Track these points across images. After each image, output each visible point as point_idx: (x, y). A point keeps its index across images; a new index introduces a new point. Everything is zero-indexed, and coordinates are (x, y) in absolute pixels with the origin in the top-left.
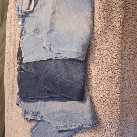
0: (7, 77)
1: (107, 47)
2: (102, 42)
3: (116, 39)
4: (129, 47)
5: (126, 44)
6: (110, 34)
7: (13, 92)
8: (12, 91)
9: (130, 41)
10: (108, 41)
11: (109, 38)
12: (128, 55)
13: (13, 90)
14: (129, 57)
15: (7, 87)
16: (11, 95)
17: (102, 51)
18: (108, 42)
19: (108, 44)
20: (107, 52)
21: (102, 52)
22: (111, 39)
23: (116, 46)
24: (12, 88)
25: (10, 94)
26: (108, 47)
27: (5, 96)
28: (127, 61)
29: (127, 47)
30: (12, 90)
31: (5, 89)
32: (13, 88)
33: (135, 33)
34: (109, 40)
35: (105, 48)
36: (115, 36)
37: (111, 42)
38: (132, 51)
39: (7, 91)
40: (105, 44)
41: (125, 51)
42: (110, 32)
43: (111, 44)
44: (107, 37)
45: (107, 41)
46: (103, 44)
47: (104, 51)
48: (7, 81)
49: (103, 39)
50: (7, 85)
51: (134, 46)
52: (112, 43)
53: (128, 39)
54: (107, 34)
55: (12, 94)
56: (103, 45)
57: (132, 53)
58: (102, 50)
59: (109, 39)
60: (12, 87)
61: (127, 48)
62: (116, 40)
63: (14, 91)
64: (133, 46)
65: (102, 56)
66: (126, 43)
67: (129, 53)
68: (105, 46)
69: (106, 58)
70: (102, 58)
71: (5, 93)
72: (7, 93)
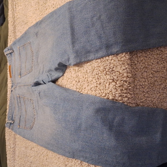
0: (9, 131)
2: (105, 72)
3: (123, 66)
4: (141, 76)
5: (136, 72)
6: (115, 61)
7: (14, 150)
13: (14, 147)
18: (113, 72)
19: (114, 74)
20: (114, 85)
22: (117, 67)
23: (125, 76)
24: (14, 144)
29: (138, 76)
32: (15, 145)
34: (114, 69)
35: (111, 81)
37: (118, 70)
38: (147, 81)
39: (9, 149)
40: (110, 74)
41: (135, 81)
42: (114, 58)
43: (118, 73)
44: (111, 66)
45: (112, 71)
46: (107, 74)
47: (111, 85)
48: (9, 135)
49: (106, 68)
51: (150, 74)
53: (138, 65)
54: (109, 61)
55: (14, 153)
57: (146, 83)
59: (114, 67)
61: (139, 78)
62: (124, 68)
65: (108, 92)
66: (136, 70)
67: (141, 84)
68: (111, 76)
69: (113, 93)
71: (7, 152)
72: (8, 151)
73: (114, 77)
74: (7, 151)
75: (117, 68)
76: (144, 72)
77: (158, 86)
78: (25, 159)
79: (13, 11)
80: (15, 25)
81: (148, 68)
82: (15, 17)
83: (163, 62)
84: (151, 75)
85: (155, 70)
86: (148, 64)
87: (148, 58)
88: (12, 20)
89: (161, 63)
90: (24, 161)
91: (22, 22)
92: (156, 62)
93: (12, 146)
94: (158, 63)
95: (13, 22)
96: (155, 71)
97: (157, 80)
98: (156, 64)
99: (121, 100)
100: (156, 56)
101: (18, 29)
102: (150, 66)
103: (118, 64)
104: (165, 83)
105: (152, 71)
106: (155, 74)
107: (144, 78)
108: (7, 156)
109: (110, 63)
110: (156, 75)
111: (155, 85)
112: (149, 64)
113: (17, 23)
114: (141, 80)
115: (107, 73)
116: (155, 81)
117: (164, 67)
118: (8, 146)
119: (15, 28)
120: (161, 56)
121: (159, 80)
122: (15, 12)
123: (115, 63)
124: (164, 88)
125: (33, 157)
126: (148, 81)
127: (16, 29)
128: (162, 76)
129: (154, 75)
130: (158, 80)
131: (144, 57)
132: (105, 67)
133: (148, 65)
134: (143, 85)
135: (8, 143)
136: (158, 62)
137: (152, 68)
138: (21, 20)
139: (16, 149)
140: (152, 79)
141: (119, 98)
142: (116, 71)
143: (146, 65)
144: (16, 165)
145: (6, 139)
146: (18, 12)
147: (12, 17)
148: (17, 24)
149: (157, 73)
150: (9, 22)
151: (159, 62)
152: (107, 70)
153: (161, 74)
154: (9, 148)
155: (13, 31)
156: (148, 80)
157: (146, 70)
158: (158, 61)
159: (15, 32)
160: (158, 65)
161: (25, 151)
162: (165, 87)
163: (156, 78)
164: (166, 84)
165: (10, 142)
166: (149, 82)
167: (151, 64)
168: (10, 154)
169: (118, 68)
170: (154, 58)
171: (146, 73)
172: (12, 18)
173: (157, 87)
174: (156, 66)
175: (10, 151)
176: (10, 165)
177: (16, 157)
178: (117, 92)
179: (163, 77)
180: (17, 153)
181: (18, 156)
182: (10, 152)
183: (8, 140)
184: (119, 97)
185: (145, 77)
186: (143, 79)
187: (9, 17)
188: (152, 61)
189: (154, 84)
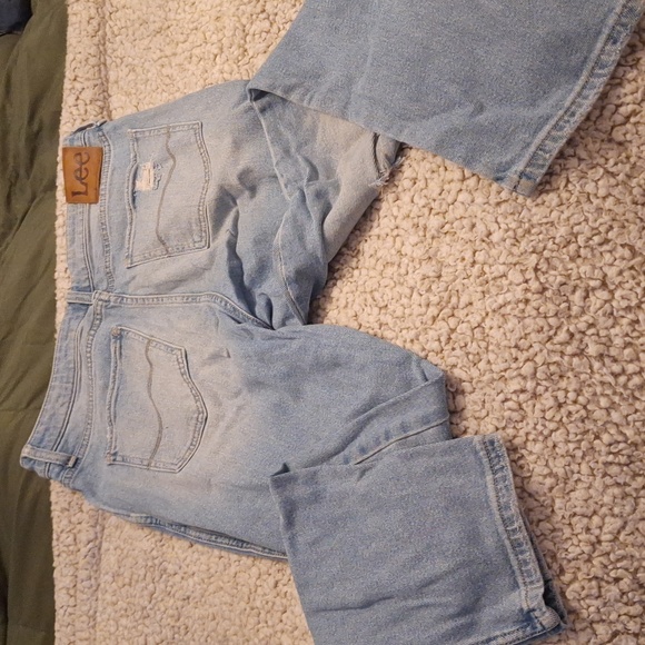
1: (605, 275)
2: (572, 247)
6: (618, 202)
7: (95, 551)
8: (91, 545)
10: (607, 241)
11: (615, 224)
15: (65, 522)
16: (89, 567)
17: (577, 298)
18: (606, 247)
19: (607, 257)
20: (606, 301)
21: (582, 304)
22: (624, 227)
25: (82, 562)
26: (612, 272)
27: (56, 574)
30: (92, 537)
31: (54, 536)
32: (98, 529)
34: (610, 235)
35: (593, 282)
36: (642, 210)
37: (626, 241)
39: (68, 546)
40: (594, 255)
42: (615, 192)
43: (627, 253)
44: (600, 220)
45: (601, 244)
46: (579, 256)
47: (592, 298)
49: (578, 233)
52: (631, 248)
54: (596, 202)
55: (94, 561)
56: (579, 261)
58: (579, 293)
59: (611, 228)
60: (92, 523)
63: (101, 543)
65: (582, 326)
68: (594, 267)
69: (603, 333)
70: (578, 336)
71: (55, 559)
72: (64, 555)
73: (606, 269)
74: (56, 552)
75: (625, 231)
78: (151, 587)
91: (137, 25)
99: (631, 361)
101: (118, 53)
103: (630, 216)
109: (599, 210)
113: (115, 29)
115: (582, 251)
118: (64, 535)
123: (619, 209)
127: (109, 51)
132: (576, 229)
138: (134, 17)
139: (104, 546)
141: (627, 351)
142: (617, 242)
144: (100, 609)
145: (52, 508)
148: (113, 33)
152: (581, 240)
154: (69, 540)
159: (105, 64)
165: (74, 519)
169: (629, 233)
176: (70, 610)
177: (105, 578)
178: (616, 330)
180: (109, 560)
181: (116, 576)
183: (63, 510)
184: (624, 348)
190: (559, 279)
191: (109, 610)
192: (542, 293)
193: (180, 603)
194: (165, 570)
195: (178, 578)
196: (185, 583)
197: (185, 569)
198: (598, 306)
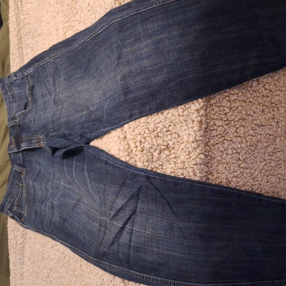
1: (168, 144)
3: (185, 124)
7: (22, 248)
9: (236, 119)
10: (168, 131)
11: (172, 124)
12: (235, 151)
14: (238, 155)
16: (20, 254)
17: (156, 154)
19: (169, 136)
21: (158, 156)
22: (175, 125)
24: (22, 238)
25: (17, 252)
26: (171, 143)
28: (234, 166)
30: (21, 242)
31: (9, 241)
32: (24, 239)
33: (248, 101)
34: (170, 128)
35: (163, 147)
36: (182, 119)
37: (176, 131)
39: (14, 245)
40: (164, 136)
44: (166, 122)
45: (167, 132)
47: (162, 154)
50: (13, 232)
52: (178, 134)
55: (22, 252)
56: (158, 139)
58: (157, 152)
59: (170, 126)
60: (21, 236)
63: (24, 245)
64: (247, 130)
68: (164, 140)
71: (9, 250)
72: (12, 249)
74: (9, 248)
75: (175, 127)
76: (240, 126)
77: (263, 150)
78: (39, 263)
79: (16, 11)
80: (21, 35)
81: (246, 119)
82: (20, 22)
83: (272, 109)
84: (251, 132)
85: (258, 122)
86: (247, 113)
87: (247, 104)
88: (15, 26)
89: (268, 111)
90: (38, 266)
91: (34, 31)
92: (259, 109)
93: (20, 241)
94: (263, 111)
95: (16, 30)
96: (258, 125)
97: (260, 139)
98: (260, 113)
100: (262, 99)
101: (26, 43)
102: (250, 117)
103: (177, 121)
104: (274, 144)
105: (253, 125)
106: (258, 129)
107: (240, 137)
108: (10, 257)
110: (259, 131)
111: (257, 148)
112: (249, 113)
113: (25, 33)
114: (235, 140)
115: (160, 134)
116: (258, 141)
117: (274, 118)
118: (12, 241)
119: (20, 40)
120: (269, 99)
121: (265, 140)
122: (20, 12)
123: (173, 118)
124: (273, 153)
125: (54, 261)
126: (247, 142)
127: (23, 42)
128: (269, 132)
129: (256, 131)
130: (262, 140)
131: (241, 102)
133: (246, 115)
134: (238, 148)
135: (13, 235)
136: (263, 109)
137: (253, 120)
138: (32, 28)
139: (26, 246)
140: (254, 138)
142: (173, 131)
143: (244, 116)
144: (24, 272)
145: (8, 229)
146: (25, 13)
147: (15, 21)
148: (24, 34)
149: (261, 128)
150: (11, 30)
151: (266, 110)
152: (159, 129)
153: (267, 130)
154: (14, 243)
155: (17, 47)
156: (246, 140)
157: (243, 124)
158: (265, 107)
159: (21, 48)
160: (263, 115)
161: (41, 250)
162: (275, 151)
163: (259, 137)
164: (275, 146)
165: (16, 234)
166: (249, 143)
167: (252, 113)
168: (16, 253)
169: (177, 128)
170: (257, 103)
171: (243, 128)
172: (15, 23)
173: (261, 151)
174: (260, 117)
175: (15, 248)
176: (15, 271)
177: (26, 259)
179: (270, 135)
180: (27, 252)
181: (30, 258)
182: (15, 250)
183: (12, 230)
185: (241, 135)
186: (238, 139)
187: (10, 21)
188: (253, 108)
189: (256, 145)
190: (149, 146)
191: (27, 272)
192: (142, 152)
193: (49, 271)
194: (44, 257)
195: (48, 261)
196: (50, 263)
197: (50, 257)
198: (164, 157)
